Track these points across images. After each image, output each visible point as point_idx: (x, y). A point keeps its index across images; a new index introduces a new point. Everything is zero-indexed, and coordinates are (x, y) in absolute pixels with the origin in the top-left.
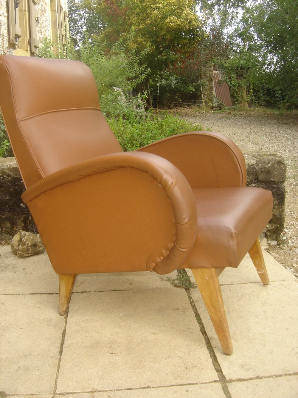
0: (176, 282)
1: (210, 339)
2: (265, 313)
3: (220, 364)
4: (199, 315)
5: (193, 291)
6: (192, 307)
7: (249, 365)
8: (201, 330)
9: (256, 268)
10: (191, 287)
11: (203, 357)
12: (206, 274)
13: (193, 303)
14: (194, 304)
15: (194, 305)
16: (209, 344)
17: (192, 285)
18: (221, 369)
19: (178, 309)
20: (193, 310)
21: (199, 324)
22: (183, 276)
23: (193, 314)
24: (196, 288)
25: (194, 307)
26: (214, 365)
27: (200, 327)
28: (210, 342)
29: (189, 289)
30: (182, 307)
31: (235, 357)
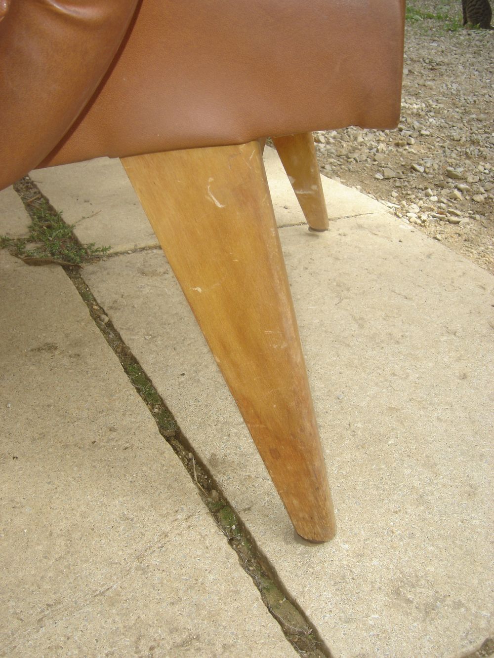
0: (30, 247)
1: (213, 466)
2: (361, 326)
3: (300, 601)
4: (134, 360)
5: (93, 273)
6: (104, 331)
7: (423, 582)
8: (162, 428)
9: (290, 177)
10: (83, 259)
11: (211, 577)
12: (211, 179)
13: (103, 316)
14: (106, 319)
15: (110, 325)
16: (214, 493)
17: (86, 253)
18: (315, 632)
19: (51, 348)
20: (110, 342)
21: (145, 400)
22: (49, 227)
23: (115, 359)
24: (101, 262)
25: (109, 329)
26: (275, 617)
27: (154, 415)
28: (214, 481)
29: (77, 267)
30: (67, 336)
31: (347, 546)
